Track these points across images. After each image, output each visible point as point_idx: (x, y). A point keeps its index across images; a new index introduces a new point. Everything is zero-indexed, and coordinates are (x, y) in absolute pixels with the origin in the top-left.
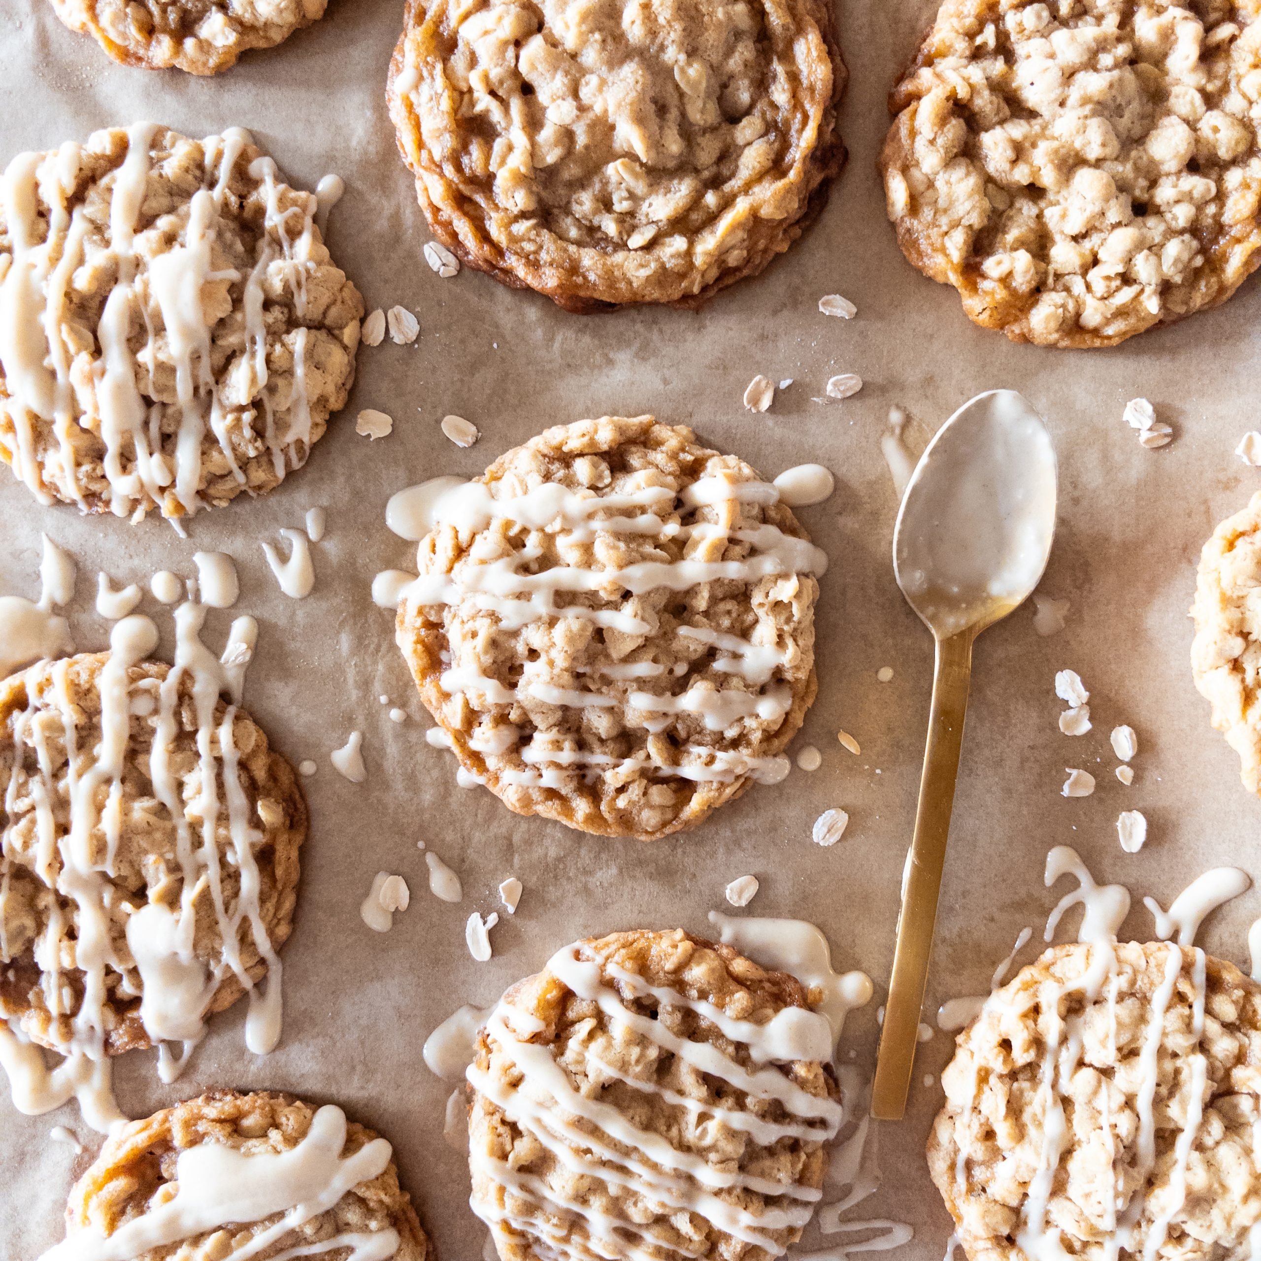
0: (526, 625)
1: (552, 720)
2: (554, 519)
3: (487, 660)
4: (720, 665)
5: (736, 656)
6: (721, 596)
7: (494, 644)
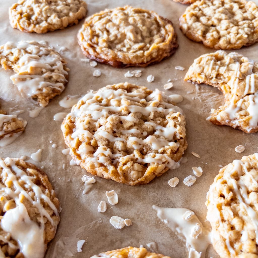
0: (99, 118)
1: (104, 143)
2: (111, 95)
3: (87, 126)
4: (157, 133)
5: (162, 131)
6: (157, 116)
7: (89, 123)
